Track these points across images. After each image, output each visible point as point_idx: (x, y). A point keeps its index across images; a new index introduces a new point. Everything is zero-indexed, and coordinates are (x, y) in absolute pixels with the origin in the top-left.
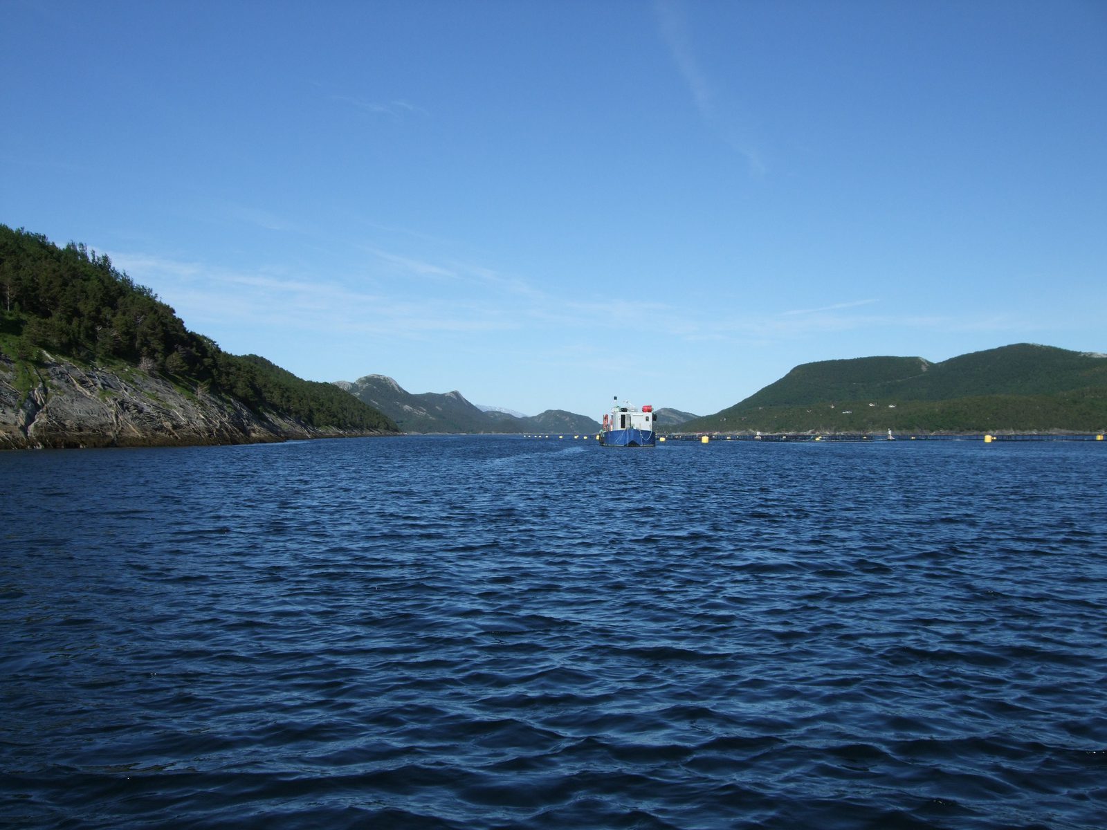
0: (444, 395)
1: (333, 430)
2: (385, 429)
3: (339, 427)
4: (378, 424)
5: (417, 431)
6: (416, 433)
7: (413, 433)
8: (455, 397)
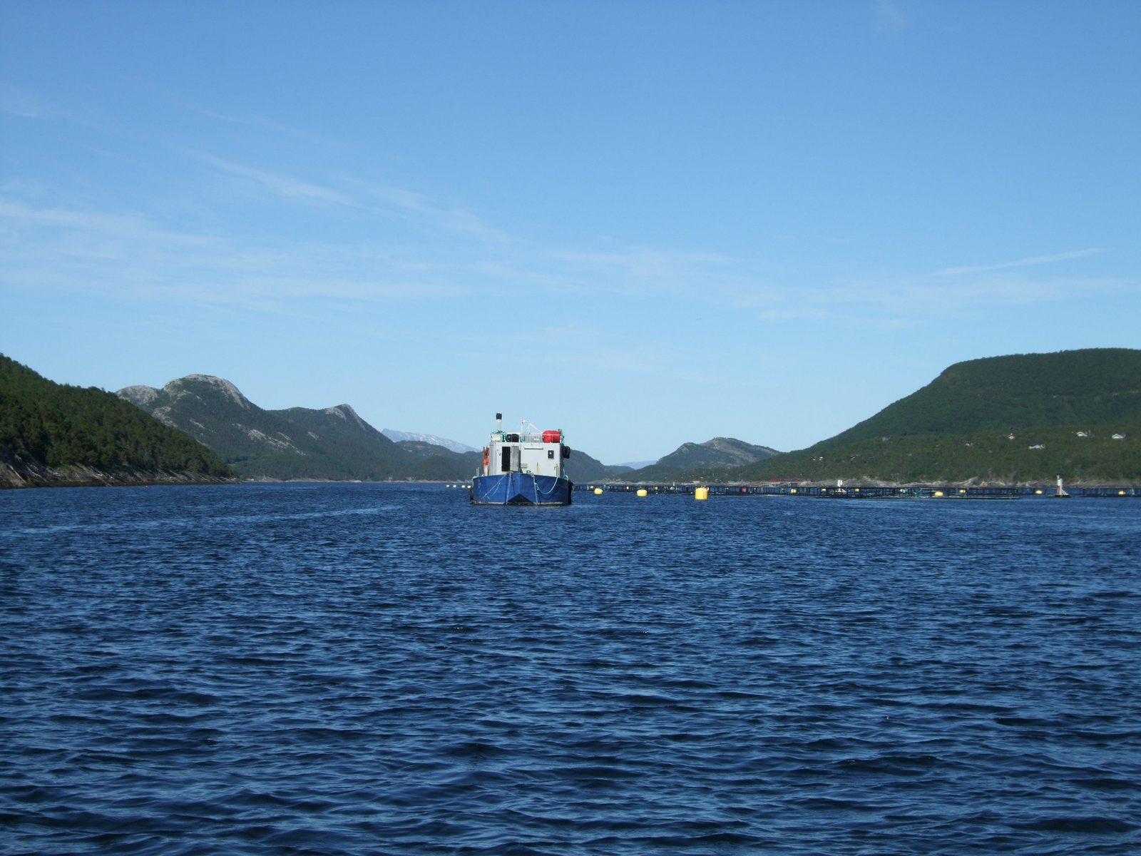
0: (323, 411)
1: (81, 473)
2: (199, 471)
3: (99, 466)
4: (186, 462)
5: (271, 476)
6: (270, 480)
7: (265, 480)
8: (343, 416)
